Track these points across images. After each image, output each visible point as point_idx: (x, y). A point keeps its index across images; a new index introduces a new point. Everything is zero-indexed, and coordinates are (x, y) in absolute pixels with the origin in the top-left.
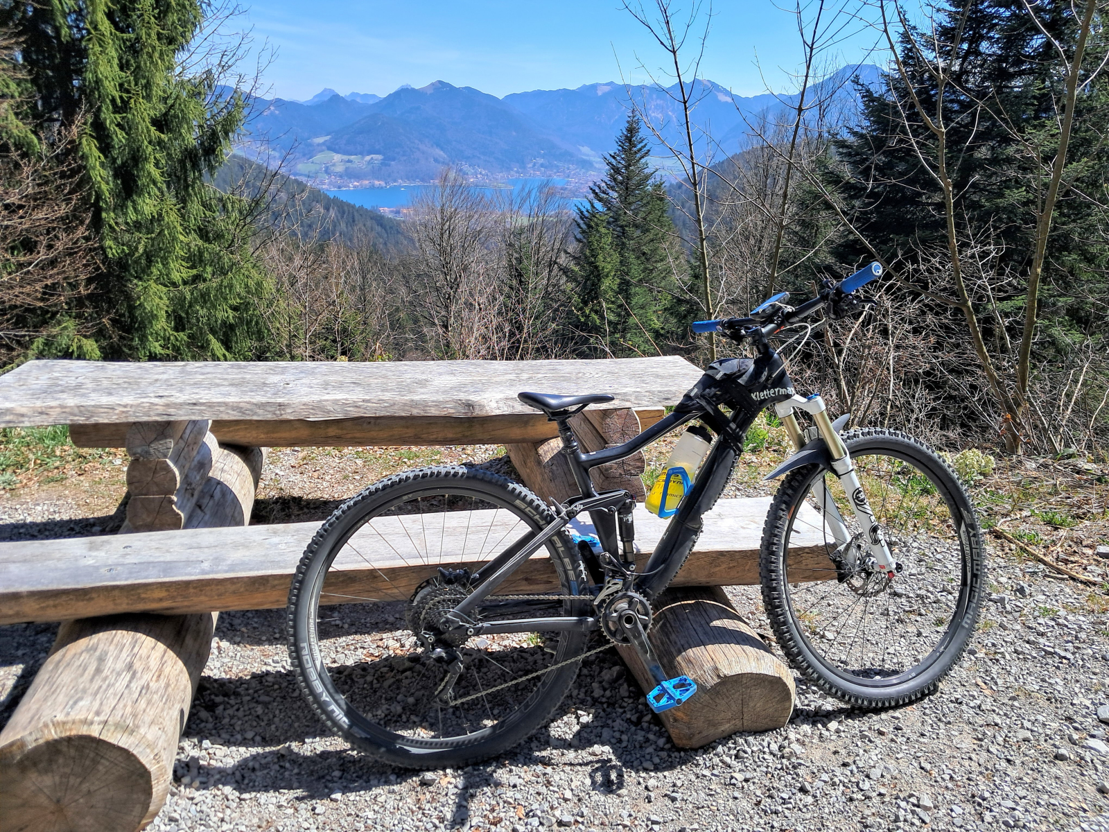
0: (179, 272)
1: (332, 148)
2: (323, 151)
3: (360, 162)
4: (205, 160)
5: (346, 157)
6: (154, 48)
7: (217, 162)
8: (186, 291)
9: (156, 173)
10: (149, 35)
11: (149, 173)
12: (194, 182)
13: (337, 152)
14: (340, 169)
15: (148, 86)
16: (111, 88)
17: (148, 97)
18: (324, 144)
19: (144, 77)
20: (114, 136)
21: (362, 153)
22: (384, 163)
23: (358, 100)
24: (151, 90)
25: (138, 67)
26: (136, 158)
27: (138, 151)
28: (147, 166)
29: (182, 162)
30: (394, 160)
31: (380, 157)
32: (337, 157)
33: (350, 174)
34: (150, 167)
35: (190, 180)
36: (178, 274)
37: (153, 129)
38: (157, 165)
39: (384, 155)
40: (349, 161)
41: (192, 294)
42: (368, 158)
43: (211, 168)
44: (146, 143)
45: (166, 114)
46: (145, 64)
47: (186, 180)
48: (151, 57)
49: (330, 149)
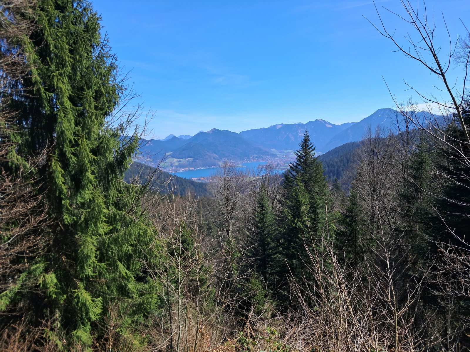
0: (103, 228)
1: (173, 156)
2: (169, 158)
3: (184, 161)
4: (118, 168)
5: (179, 160)
6: (92, 113)
7: (124, 168)
8: (106, 238)
9: (91, 177)
10: (90, 107)
11: (88, 178)
12: (112, 180)
13: (175, 158)
14: (176, 164)
15: (89, 133)
16: (69, 135)
17: (89, 139)
18: (170, 155)
19: (87, 129)
20: (70, 160)
21: (185, 158)
22: (194, 161)
23: (183, 138)
24: (91, 135)
25: (85, 123)
26: (81, 170)
27: (83, 166)
28: (87, 174)
29: (106, 169)
30: (197, 159)
31: (192, 159)
32: (175, 160)
33: (181, 166)
34: (89, 175)
35: (110, 178)
36: (102, 230)
37: (90, 154)
38: (93, 173)
39: (193, 158)
40: (180, 161)
41: (109, 239)
42: (187, 159)
43: (121, 172)
44: (87, 162)
45: (98, 147)
46: (88, 121)
47: (108, 179)
48: (91, 118)
49: (172, 157)
